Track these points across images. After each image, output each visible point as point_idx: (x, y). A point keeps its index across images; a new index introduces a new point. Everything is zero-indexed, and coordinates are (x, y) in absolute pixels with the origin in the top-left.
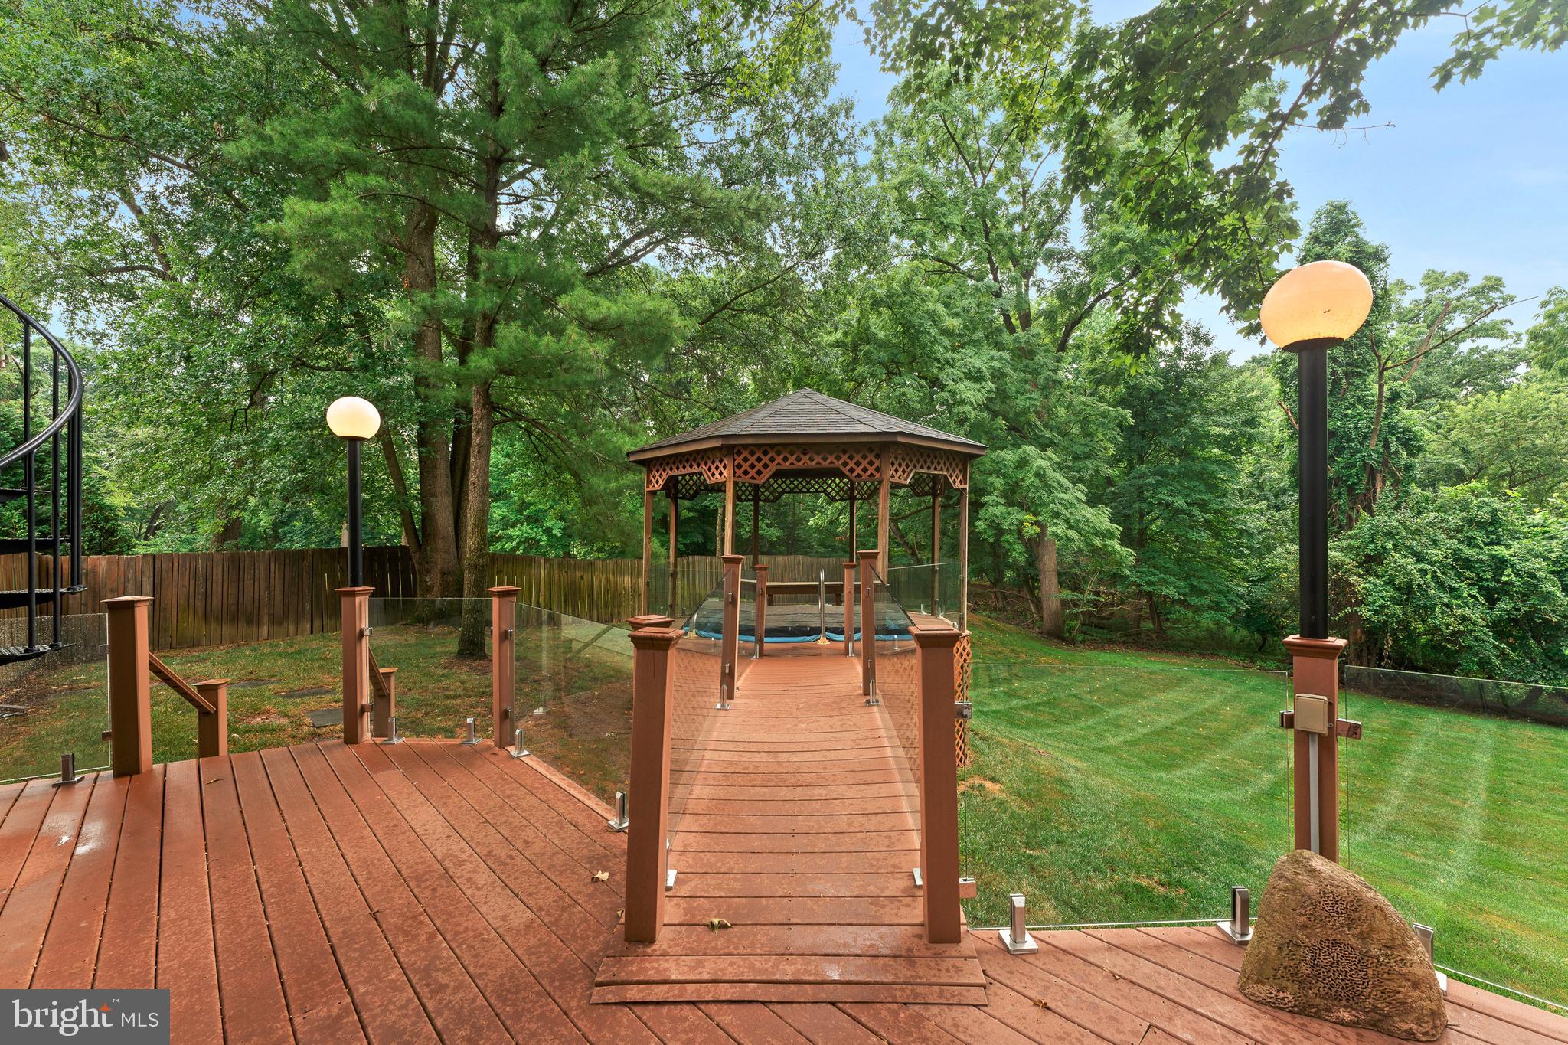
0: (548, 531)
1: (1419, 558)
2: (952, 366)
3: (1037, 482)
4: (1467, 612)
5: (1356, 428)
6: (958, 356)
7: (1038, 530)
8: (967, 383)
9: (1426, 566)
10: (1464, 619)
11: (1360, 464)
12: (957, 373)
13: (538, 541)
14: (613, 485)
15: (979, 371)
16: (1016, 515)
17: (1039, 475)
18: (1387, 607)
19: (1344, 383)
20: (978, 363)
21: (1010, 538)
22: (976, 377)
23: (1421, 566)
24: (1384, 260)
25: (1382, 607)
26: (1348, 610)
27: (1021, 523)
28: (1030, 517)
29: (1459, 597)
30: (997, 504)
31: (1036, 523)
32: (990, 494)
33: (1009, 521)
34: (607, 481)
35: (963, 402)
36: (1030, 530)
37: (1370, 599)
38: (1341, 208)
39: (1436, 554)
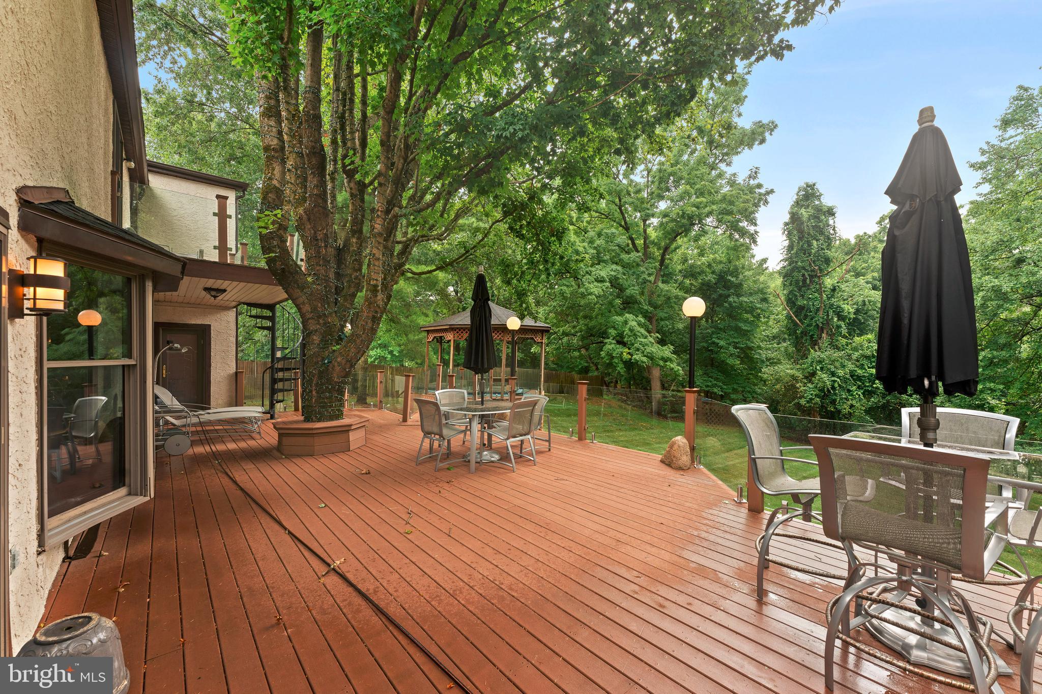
0: (391, 352)
1: (833, 374)
2: (590, 275)
3: (630, 333)
4: (854, 402)
5: (813, 305)
6: (593, 269)
7: (630, 357)
8: (596, 283)
9: (836, 379)
10: (852, 406)
11: (814, 324)
12: (592, 278)
13: (386, 358)
14: (416, 337)
15: (603, 277)
16: (620, 349)
17: (631, 330)
18: (813, 399)
19: (808, 281)
20: (603, 274)
21: (616, 360)
22: (600, 280)
23: (833, 379)
24: (833, 214)
25: (811, 399)
26: (796, 401)
27: (622, 353)
28: (627, 350)
29: (852, 395)
30: (611, 344)
31: (629, 353)
32: (609, 338)
33: (616, 352)
34: (414, 336)
35: (591, 294)
36: (626, 356)
37: (806, 395)
38: (812, 186)
39: (841, 372)
